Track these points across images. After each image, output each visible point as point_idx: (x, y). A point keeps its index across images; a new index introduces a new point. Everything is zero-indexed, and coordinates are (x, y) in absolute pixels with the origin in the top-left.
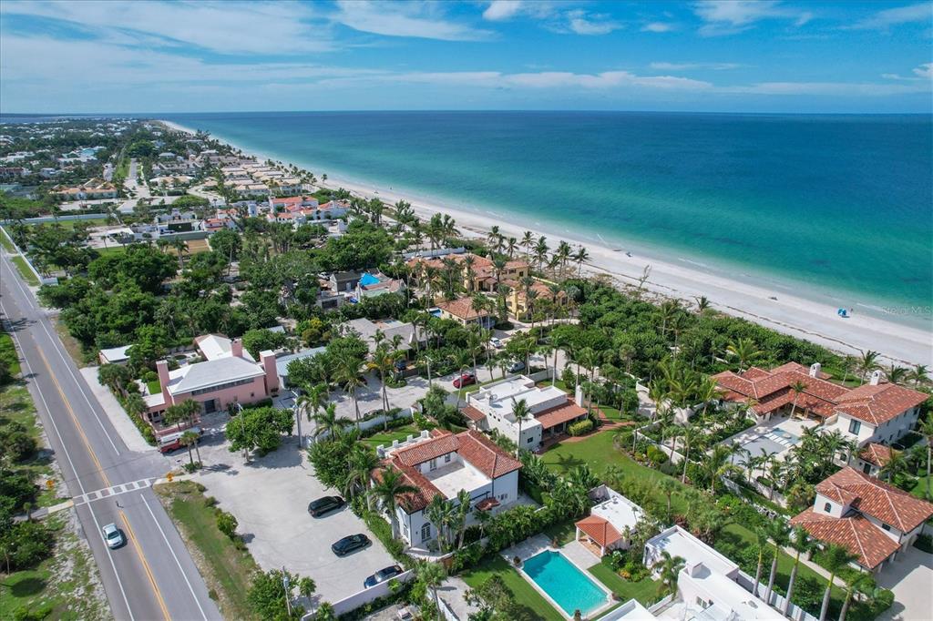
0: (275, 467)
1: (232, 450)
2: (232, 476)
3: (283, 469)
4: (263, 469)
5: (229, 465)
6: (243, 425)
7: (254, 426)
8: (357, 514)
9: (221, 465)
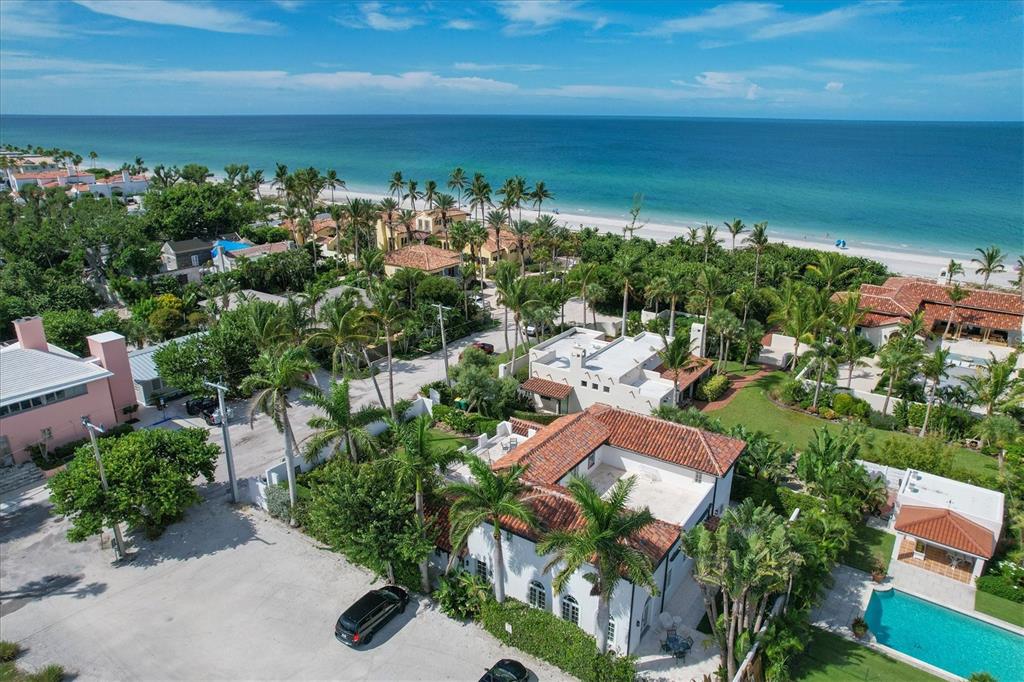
0: (198, 554)
1: (79, 537)
2: (90, 597)
3: (220, 554)
4: (167, 565)
5: (74, 573)
6: (102, 472)
7: (131, 469)
8: (458, 616)
9: (49, 579)
